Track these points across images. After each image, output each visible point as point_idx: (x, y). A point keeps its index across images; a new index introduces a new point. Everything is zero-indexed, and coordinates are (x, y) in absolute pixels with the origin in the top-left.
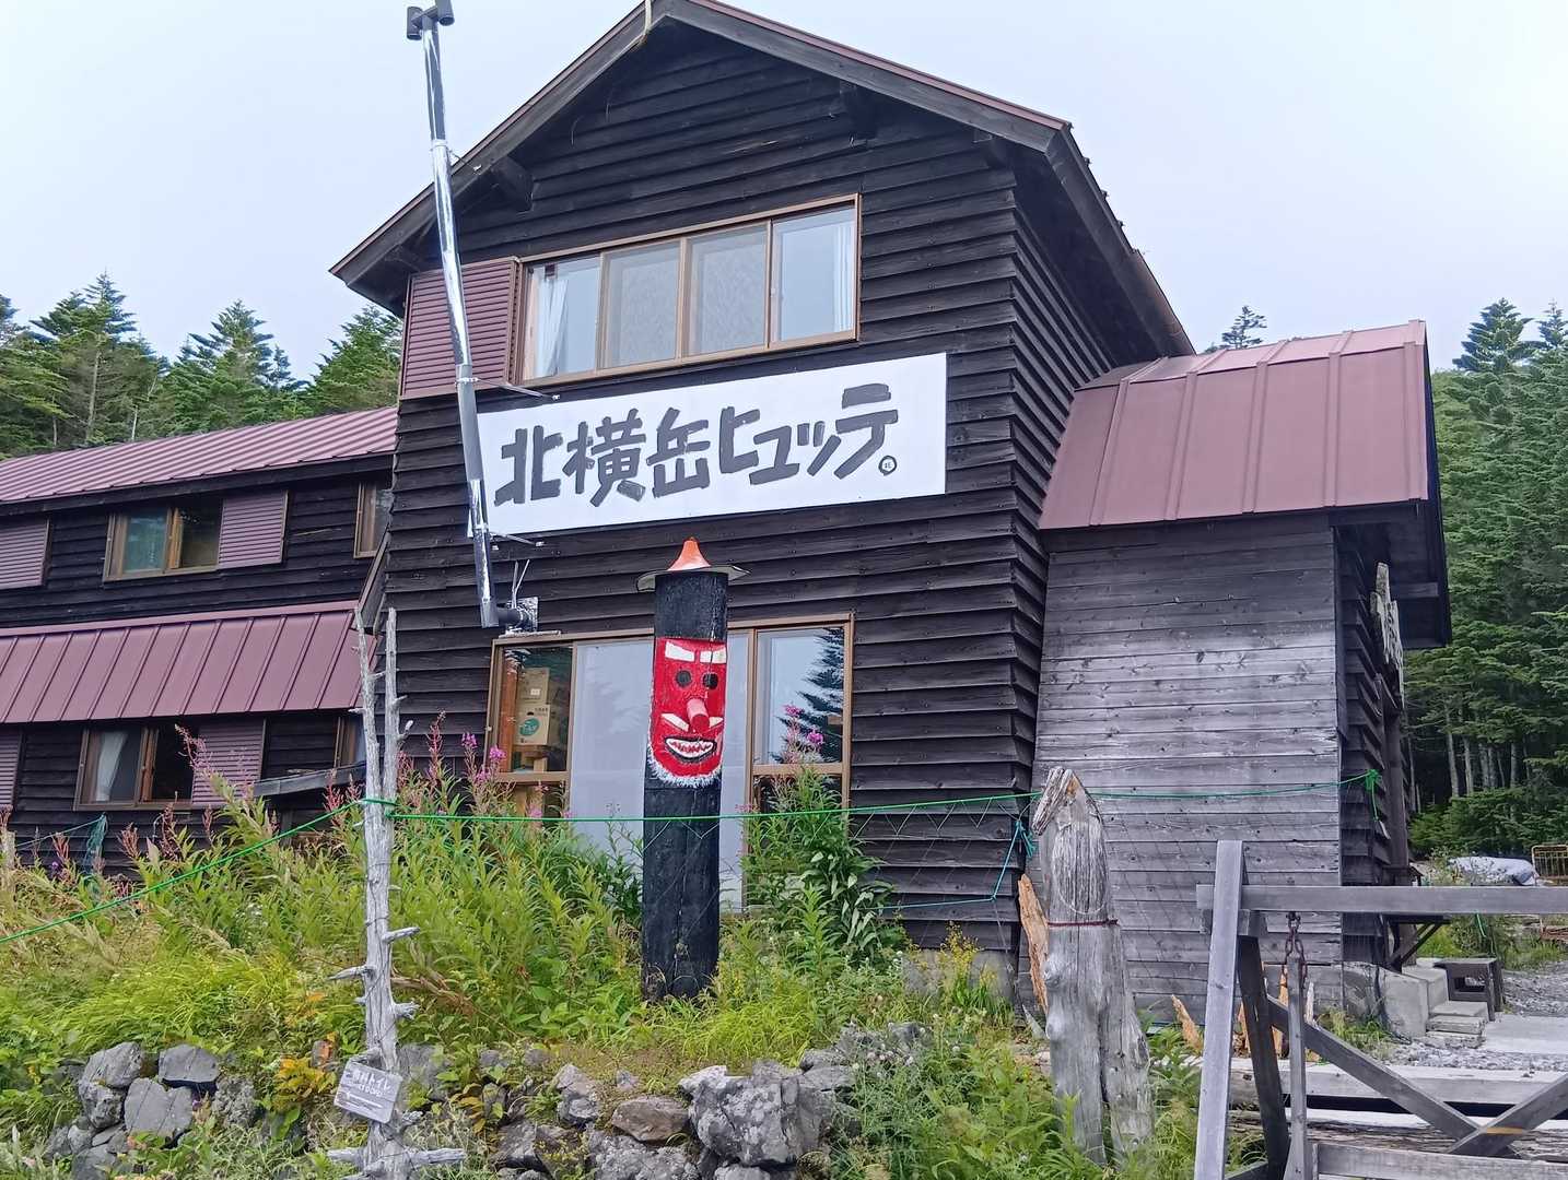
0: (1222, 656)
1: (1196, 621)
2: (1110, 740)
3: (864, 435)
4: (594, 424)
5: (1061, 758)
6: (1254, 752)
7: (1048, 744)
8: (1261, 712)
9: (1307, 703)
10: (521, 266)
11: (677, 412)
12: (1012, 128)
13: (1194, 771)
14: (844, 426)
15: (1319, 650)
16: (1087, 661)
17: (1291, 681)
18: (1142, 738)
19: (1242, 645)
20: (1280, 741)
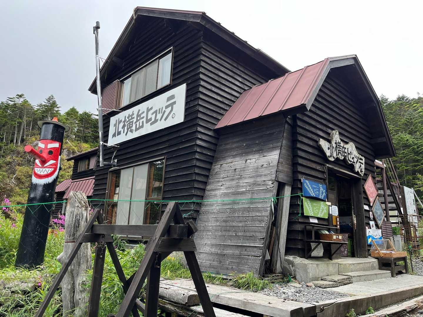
0: (252, 160)
1: (247, 150)
2: (222, 187)
3: (170, 108)
4: (127, 116)
5: (210, 193)
6: (253, 188)
7: (208, 189)
8: (258, 176)
9: (269, 172)
10: (120, 82)
11: (140, 110)
12: (193, 18)
13: (238, 195)
14: (167, 107)
15: (275, 156)
16: (221, 165)
17: (266, 166)
18: (228, 186)
19: (257, 156)
20: (259, 185)
